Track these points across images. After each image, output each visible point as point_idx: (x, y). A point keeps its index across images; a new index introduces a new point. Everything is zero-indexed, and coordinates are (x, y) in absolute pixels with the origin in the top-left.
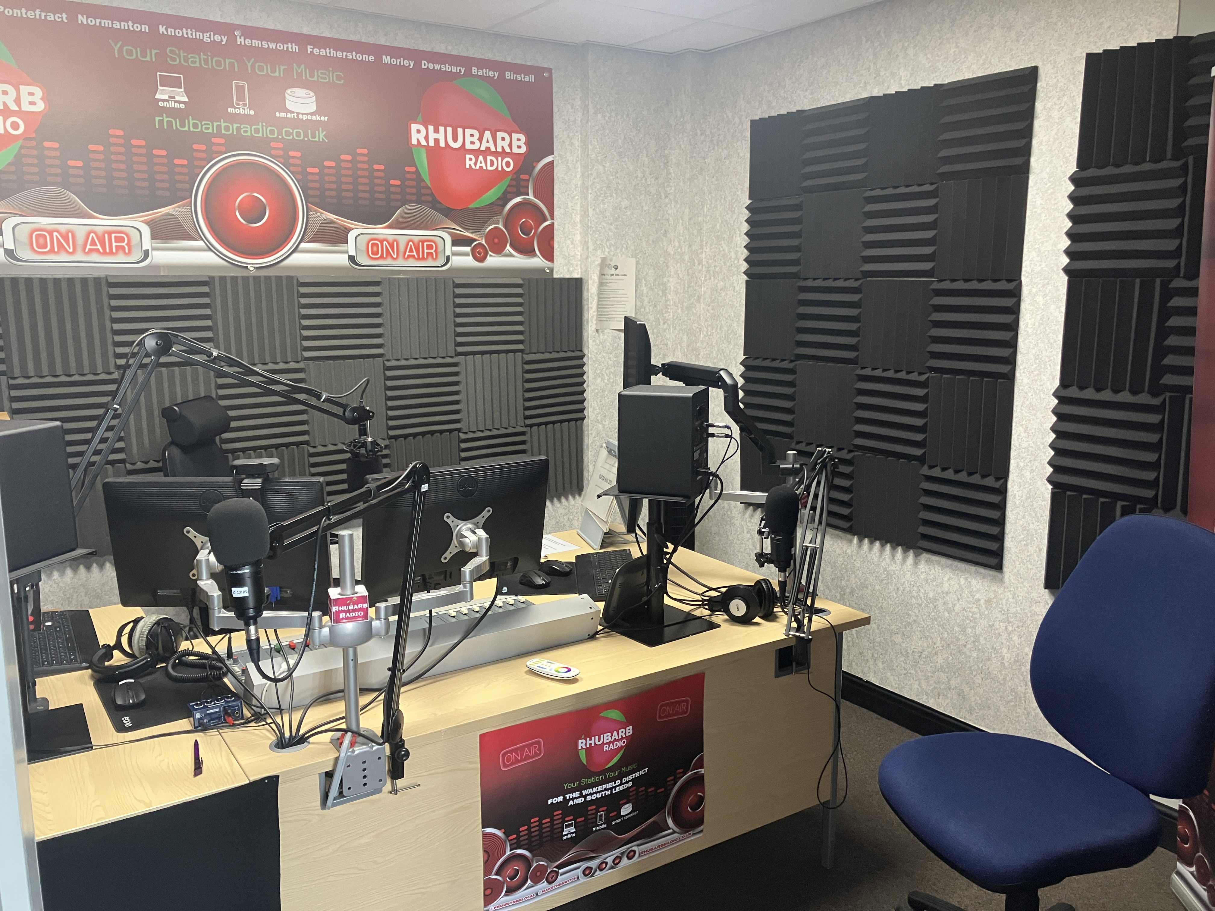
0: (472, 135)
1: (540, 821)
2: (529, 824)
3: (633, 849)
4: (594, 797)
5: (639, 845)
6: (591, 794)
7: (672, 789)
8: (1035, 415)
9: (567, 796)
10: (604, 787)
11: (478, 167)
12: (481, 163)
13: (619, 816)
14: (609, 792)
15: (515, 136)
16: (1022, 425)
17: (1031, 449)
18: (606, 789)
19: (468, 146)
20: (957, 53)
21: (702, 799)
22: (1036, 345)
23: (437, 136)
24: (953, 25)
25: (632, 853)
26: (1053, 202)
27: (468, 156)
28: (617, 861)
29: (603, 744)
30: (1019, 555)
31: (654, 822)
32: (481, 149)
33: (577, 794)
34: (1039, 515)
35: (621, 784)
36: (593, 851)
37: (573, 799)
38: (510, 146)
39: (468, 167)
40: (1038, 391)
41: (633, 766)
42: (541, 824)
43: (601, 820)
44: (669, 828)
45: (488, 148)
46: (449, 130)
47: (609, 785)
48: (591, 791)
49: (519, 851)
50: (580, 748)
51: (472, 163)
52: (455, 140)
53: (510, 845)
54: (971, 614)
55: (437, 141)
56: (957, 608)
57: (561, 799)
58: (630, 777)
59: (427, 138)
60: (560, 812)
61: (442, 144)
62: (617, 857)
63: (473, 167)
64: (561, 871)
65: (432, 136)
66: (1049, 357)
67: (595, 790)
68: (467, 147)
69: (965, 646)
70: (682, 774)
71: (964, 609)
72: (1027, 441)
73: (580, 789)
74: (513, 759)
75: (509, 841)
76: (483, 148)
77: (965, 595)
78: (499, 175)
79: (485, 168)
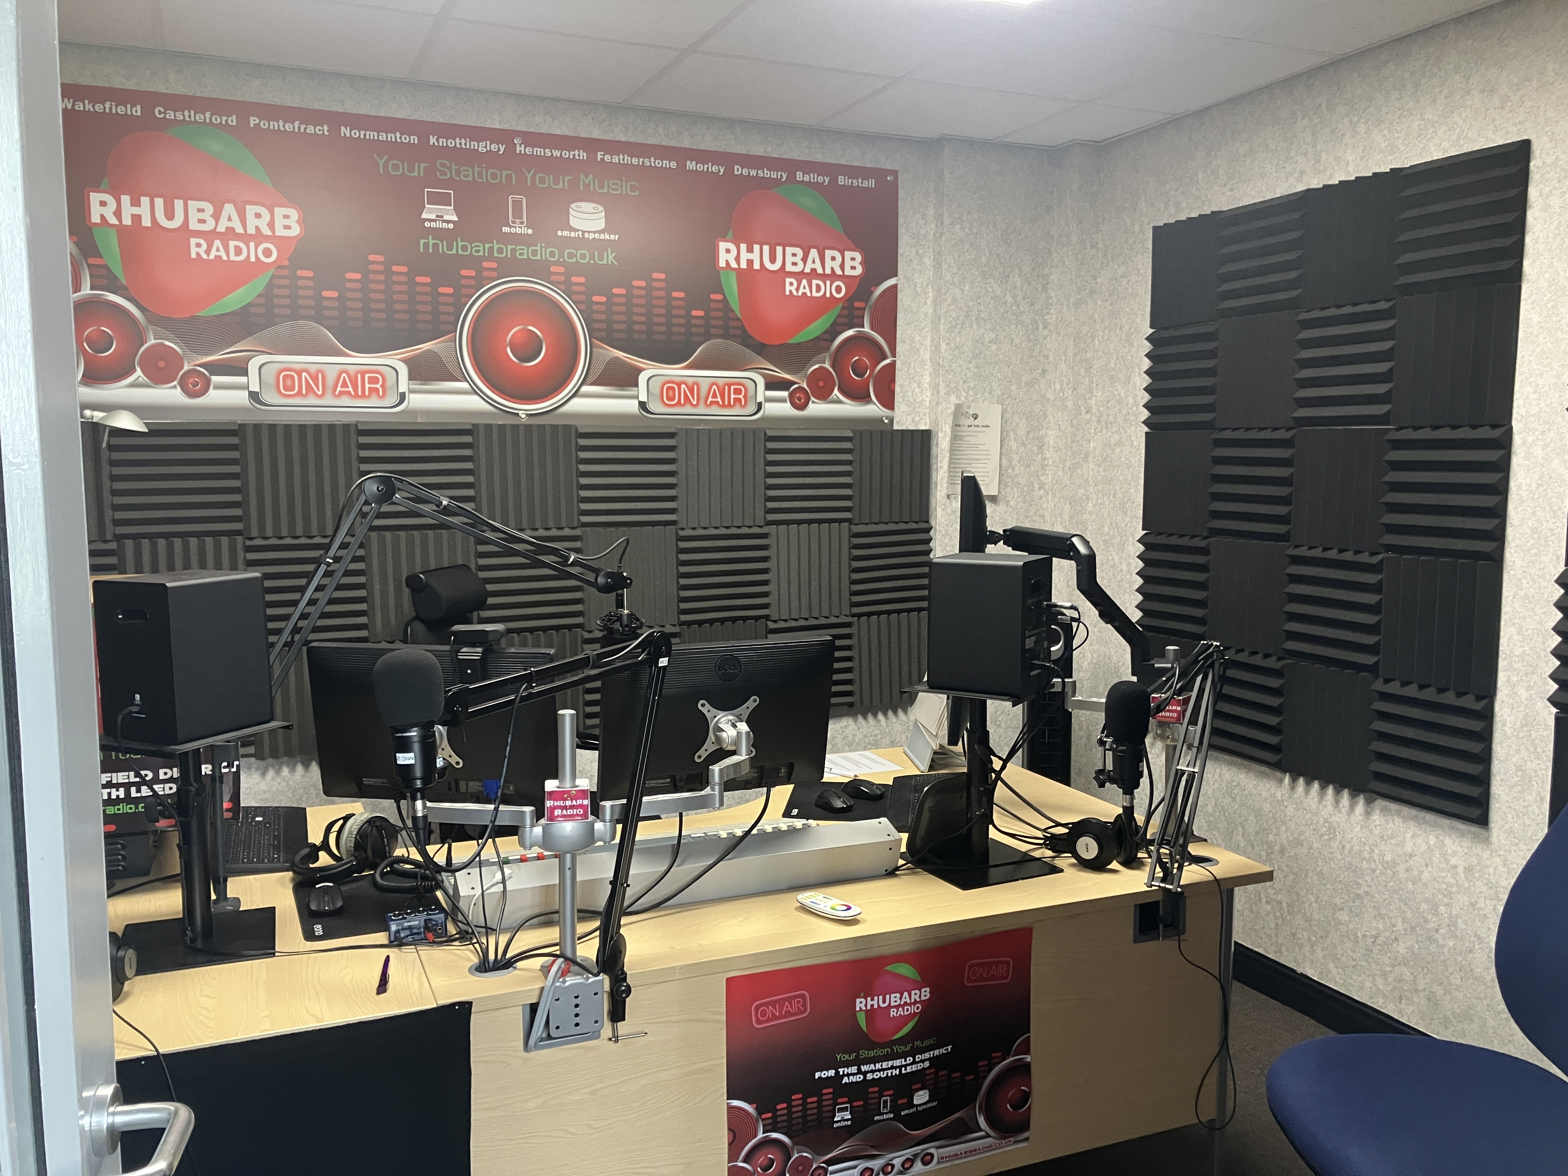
0: (794, 255)
1: (804, 1099)
2: (789, 1101)
3: (930, 1151)
4: (876, 1076)
5: (938, 1148)
6: (873, 1071)
7: (985, 1078)
8: (1533, 609)
9: (841, 1070)
10: (890, 1063)
11: (800, 294)
12: (804, 288)
13: (911, 1105)
14: (897, 1072)
15: (848, 254)
16: (1514, 624)
17: (1527, 658)
18: (892, 1068)
19: (789, 268)
20: (1422, 127)
21: (1026, 1096)
22: (1534, 513)
23: (750, 256)
24: (1416, 91)
25: (929, 1157)
26: (1554, 319)
27: (788, 280)
28: (907, 1166)
29: (889, 1006)
30: (1512, 805)
31: (958, 1119)
32: (805, 271)
33: (854, 1069)
34: (1539, 750)
35: (914, 1062)
36: (873, 1147)
37: (848, 1075)
38: (842, 266)
39: (787, 293)
40: (1536, 577)
41: (931, 1041)
42: (804, 1104)
43: (885, 1107)
44: (981, 1130)
45: (814, 270)
46: (766, 248)
47: (897, 1063)
48: (872, 1067)
49: (775, 1135)
50: (858, 1009)
51: (793, 289)
52: (773, 260)
53: (764, 1126)
54: (1444, 887)
55: (750, 262)
56: (1426, 876)
57: (832, 1073)
58: (927, 1055)
59: (738, 259)
60: (831, 1090)
61: (757, 266)
62: (908, 1159)
63: (795, 293)
64: (831, 1168)
65: (745, 256)
66: (1552, 530)
67: (878, 1066)
68: (787, 270)
69: (1437, 931)
70: (999, 1059)
71: (1435, 879)
72: (1522, 647)
73: (858, 1062)
74: (769, 1014)
75: (763, 1120)
76: (807, 270)
77: (1435, 860)
78: (827, 302)
79: (809, 294)
